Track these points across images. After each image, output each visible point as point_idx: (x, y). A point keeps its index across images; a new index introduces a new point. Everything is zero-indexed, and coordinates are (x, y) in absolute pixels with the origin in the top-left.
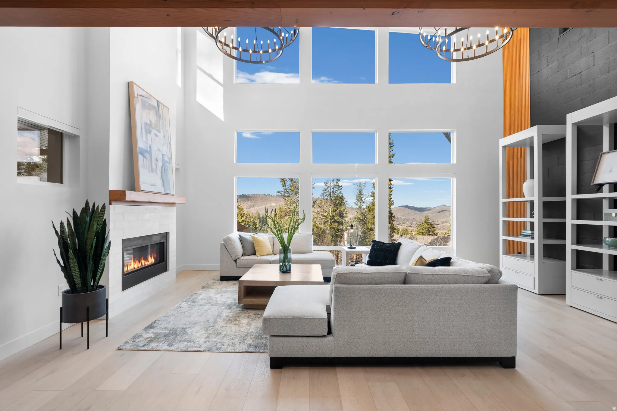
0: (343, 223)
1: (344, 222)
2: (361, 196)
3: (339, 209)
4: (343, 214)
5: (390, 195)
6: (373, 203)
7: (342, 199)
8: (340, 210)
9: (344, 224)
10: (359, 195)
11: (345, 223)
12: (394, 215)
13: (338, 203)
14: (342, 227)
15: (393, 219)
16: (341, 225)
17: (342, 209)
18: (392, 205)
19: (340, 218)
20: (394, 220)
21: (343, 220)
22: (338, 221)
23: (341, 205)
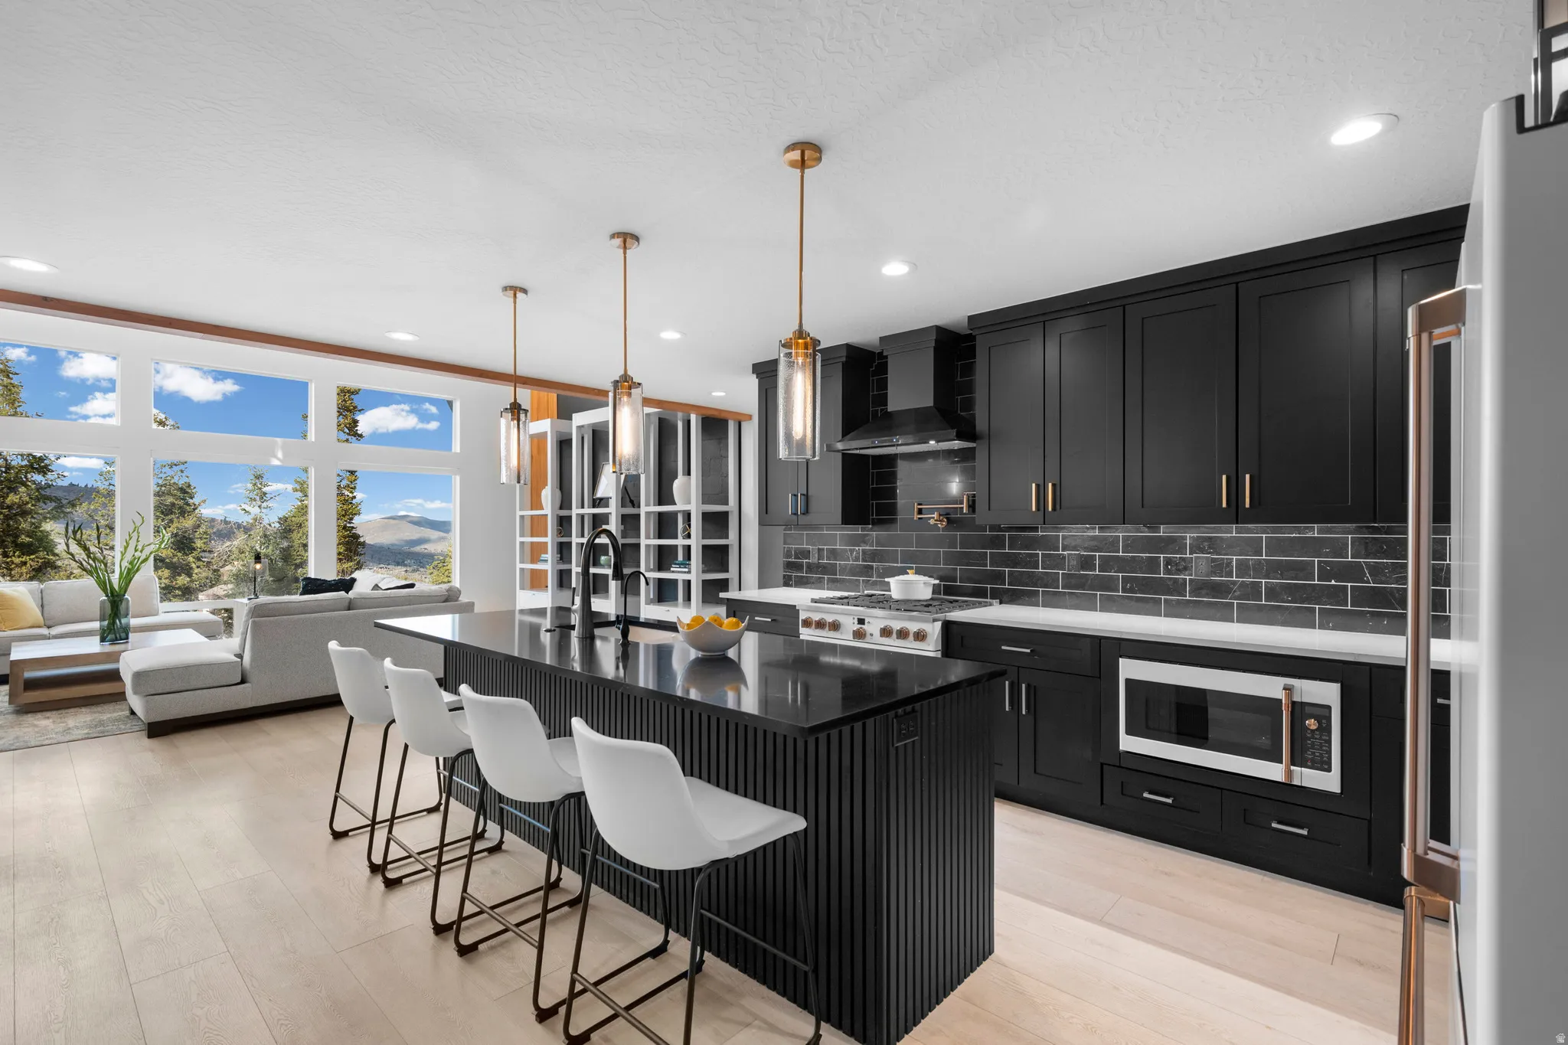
0: (191, 568)
1: (194, 565)
2: (260, 489)
3: (175, 525)
4: (191, 540)
5: (352, 488)
6: (303, 510)
7: (187, 493)
8: (178, 528)
9: (196, 571)
10: (255, 484)
11: (198, 567)
12: (362, 540)
13: (173, 504)
14: (188, 579)
15: (359, 550)
16: (183, 576)
17: (188, 523)
18: (355, 514)
19: (179, 554)
20: (362, 553)
21: (191, 559)
22: (171, 562)
23: (183, 513)
